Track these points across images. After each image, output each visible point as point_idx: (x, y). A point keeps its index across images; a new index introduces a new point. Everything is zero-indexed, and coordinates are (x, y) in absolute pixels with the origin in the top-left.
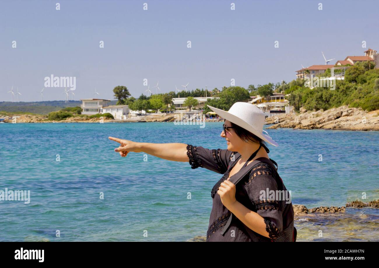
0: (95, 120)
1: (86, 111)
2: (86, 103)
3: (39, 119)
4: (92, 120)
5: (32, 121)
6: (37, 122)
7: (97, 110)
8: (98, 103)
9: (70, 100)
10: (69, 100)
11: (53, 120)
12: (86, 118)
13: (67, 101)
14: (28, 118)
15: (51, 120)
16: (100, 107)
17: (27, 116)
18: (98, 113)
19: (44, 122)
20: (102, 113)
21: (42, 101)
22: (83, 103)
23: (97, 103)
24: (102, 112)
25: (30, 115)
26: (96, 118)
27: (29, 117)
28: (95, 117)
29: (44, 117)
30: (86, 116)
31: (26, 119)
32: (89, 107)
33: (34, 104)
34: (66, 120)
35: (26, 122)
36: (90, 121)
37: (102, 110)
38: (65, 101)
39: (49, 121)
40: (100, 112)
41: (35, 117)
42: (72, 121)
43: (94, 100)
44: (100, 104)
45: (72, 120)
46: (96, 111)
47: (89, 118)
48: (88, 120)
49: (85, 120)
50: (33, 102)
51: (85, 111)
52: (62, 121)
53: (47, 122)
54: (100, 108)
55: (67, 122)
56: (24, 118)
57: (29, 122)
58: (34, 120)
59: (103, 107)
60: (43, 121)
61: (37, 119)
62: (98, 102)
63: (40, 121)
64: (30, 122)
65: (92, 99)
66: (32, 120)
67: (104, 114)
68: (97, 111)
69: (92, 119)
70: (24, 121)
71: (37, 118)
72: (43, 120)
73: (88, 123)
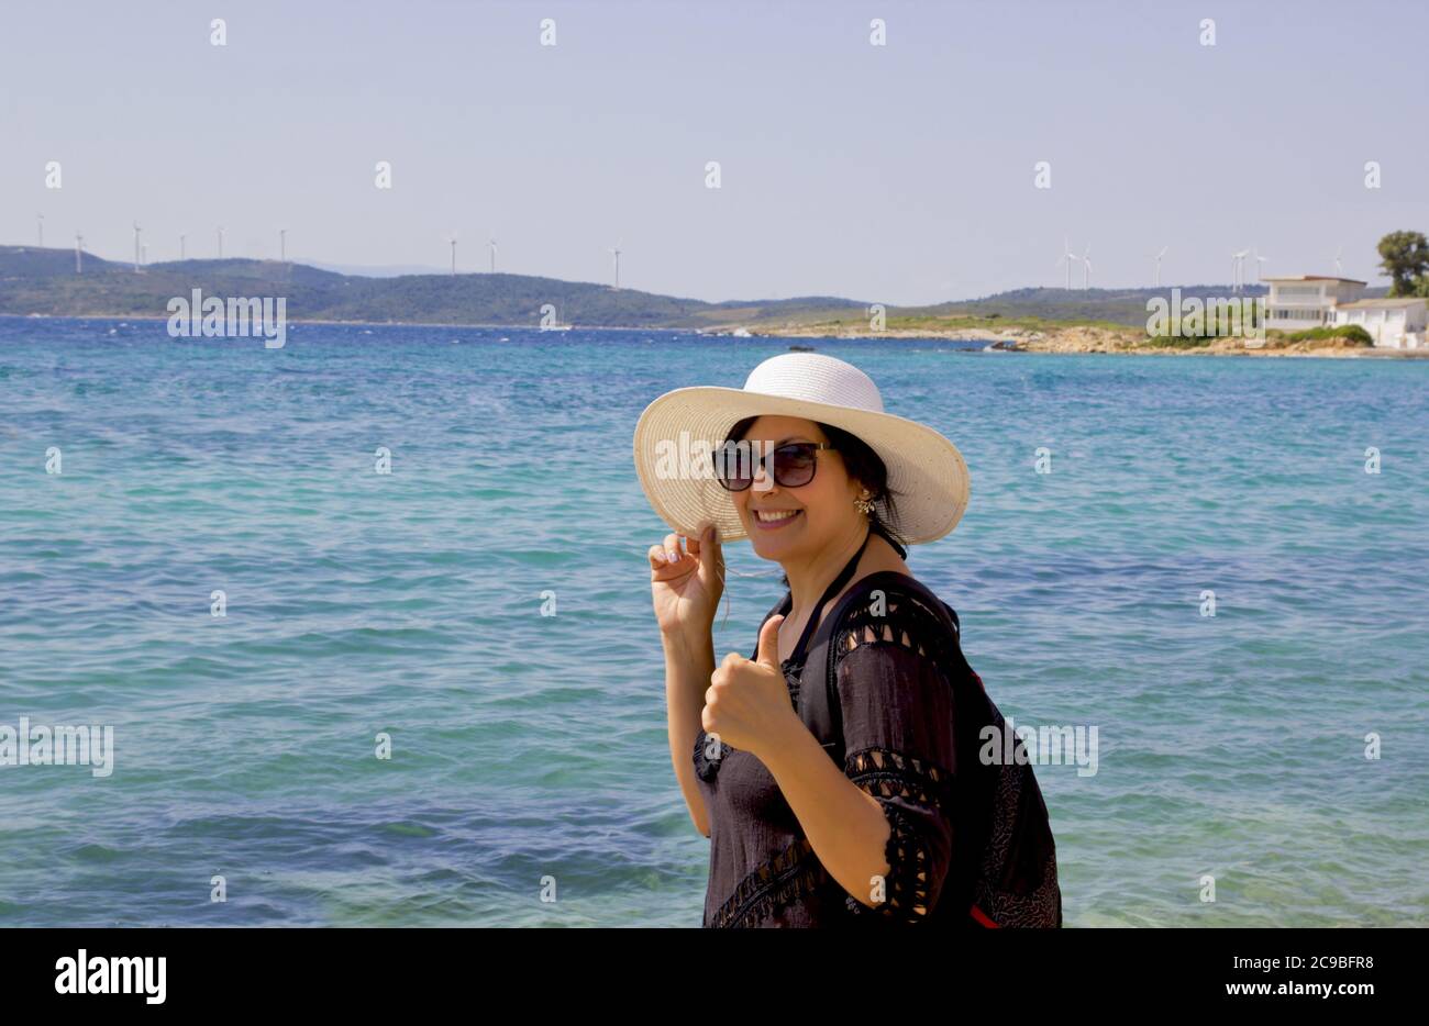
0: (1308, 349)
1: (1281, 317)
2: (1281, 291)
3: (1121, 343)
4: (1297, 349)
5: (1100, 348)
6: (1114, 350)
7: (1316, 315)
8: (1323, 290)
9: (1248, 283)
10: (1244, 286)
11: (1166, 346)
12: (1278, 341)
13: (1238, 287)
14: (1089, 337)
15: (1161, 347)
16: (1330, 304)
17: (1085, 332)
18: (1318, 324)
19: (1139, 351)
20: (1335, 326)
21: (1158, 286)
22: (1272, 290)
23: (1317, 291)
24: (1335, 320)
25: (1096, 329)
26: (1309, 342)
27: (1094, 334)
28: (1308, 339)
29: (1141, 334)
30: (1277, 335)
31: (1081, 341)
32: (1288, 303)
33: (1134, 296)
34: (1208, 345)
35: (1080, 351)
36: (1291, 352)
37: (1335, 314)
38: (1232, 287)
39: (1155, 349)
40: (1329, 323)
41: (1111, 334)
42: (1231, 352)
43: (1308, 279)
44: (1329, 293)
45: (1229, 348)
46: (1313, 318)
47: (1286, 343)
48: (1284, 347)
49: (1273, 348)
50: (1131, 291)
51: (1275, 317)
52: (1195, 349)
53: (1148, 351)
54: (1328, 307)
55: (1213, 353)
56: (1074, 339)
57: (1089, 350)
58: (1108, 344)
59: (1339, 304)
60: (1135, 348)
61: (1117, 341)
62: (1323, 286)
63: (1125, 348)
64: (1093, 351)
65: (1302, 277)
66: (1100, 344)
67: (1340, 328)
68: (1318, 317)
69: (1295, 346)
70: (1076, 348)
71: (1119, 337)
72: (1135, 344)
73: (1282, 358)
